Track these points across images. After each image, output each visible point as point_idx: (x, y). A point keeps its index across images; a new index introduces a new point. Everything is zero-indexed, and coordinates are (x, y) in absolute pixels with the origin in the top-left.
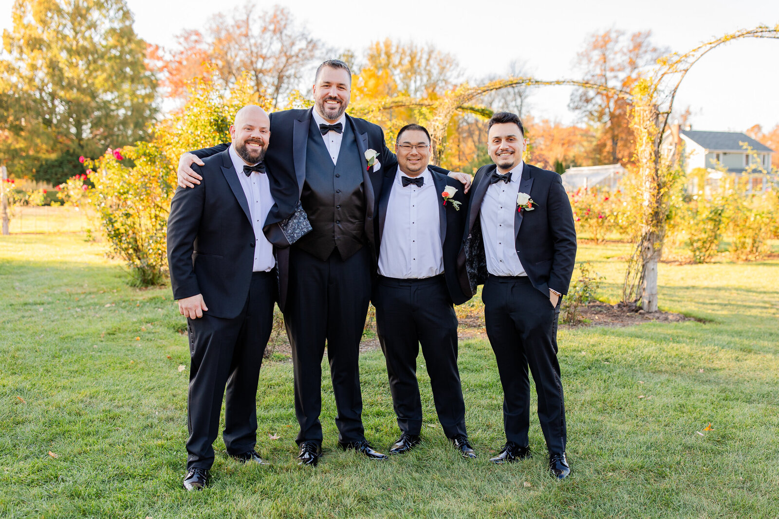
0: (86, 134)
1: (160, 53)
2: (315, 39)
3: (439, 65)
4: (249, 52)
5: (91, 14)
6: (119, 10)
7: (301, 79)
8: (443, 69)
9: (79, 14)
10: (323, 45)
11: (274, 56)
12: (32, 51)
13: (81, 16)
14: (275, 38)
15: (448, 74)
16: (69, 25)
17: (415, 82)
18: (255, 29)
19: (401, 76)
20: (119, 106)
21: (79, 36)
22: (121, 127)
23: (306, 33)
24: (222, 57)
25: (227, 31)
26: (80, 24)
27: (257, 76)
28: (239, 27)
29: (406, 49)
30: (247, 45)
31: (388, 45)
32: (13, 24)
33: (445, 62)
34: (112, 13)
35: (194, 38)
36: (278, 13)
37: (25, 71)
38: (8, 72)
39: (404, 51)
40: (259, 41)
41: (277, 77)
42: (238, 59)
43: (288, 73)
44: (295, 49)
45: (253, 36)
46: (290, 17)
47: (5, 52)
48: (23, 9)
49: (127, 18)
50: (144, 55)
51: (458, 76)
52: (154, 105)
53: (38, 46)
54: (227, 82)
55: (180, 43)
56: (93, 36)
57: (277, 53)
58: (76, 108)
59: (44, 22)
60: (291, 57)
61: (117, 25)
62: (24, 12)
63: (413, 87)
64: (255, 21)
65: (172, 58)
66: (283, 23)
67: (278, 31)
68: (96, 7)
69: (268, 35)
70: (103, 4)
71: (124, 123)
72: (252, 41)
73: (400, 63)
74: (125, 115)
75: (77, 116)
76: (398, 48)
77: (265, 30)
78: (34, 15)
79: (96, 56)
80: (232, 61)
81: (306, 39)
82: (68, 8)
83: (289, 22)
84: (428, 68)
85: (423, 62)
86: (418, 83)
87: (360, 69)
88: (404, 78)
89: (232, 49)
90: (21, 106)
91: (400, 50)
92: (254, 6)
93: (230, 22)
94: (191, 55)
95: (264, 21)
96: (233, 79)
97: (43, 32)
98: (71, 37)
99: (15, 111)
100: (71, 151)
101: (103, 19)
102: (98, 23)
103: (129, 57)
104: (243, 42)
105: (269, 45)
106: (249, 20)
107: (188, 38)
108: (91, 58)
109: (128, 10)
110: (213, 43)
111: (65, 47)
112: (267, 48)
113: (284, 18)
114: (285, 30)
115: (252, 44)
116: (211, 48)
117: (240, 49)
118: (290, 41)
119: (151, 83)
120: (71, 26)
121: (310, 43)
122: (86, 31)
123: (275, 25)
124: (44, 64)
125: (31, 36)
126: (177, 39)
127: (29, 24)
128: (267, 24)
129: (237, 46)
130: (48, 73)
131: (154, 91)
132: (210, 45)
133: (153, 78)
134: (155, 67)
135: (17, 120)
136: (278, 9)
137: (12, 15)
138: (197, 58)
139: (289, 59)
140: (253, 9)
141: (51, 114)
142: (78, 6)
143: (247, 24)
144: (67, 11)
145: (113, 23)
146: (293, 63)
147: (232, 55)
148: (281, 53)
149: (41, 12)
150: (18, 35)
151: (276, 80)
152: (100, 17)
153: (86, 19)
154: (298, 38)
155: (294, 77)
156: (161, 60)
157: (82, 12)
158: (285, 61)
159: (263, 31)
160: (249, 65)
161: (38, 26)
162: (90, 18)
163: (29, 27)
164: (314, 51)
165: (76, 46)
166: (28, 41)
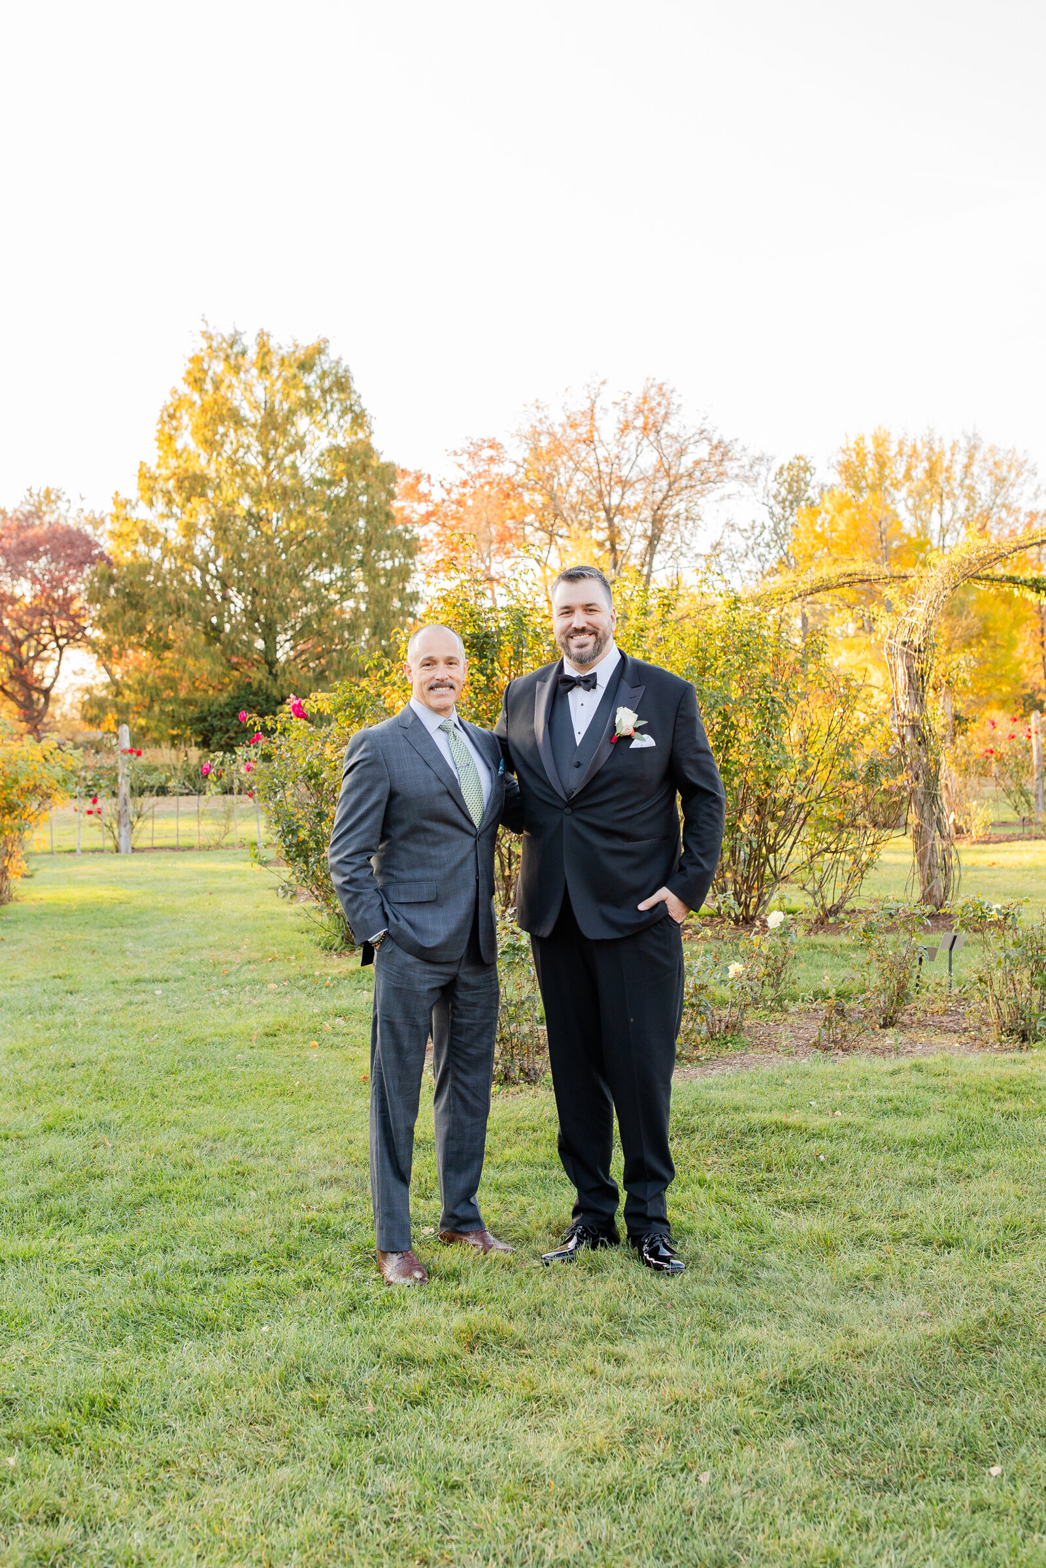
0: (283, 653)
1: (423, 487)
2: (727, 440)
3: (991, 474)
4: (595, 474)
5: (293, 424)
6: (344, 412)
7: (699, 522)
8: (1000, 481)
9: (273, 424)
10: (744, 449)
11: (645, 479)
12: (188, 500)
13: (276, 429)
14: (645, 442)
15: (1014, 493)
16: (256, 447)
17: (941, 513)
18: (607, 428)
19: (910, 502)
20: (343, 595)
21: (273, 464)
22: (346, 635)
23: (706, 426)
24: (543, 488)
25: (551, 434)
26: (274, 444)
27: (610, 520)
28: (573, 426)
29: (919, 446)
30: (592, 460)
31: (881, 442)
32: (159, 453)
33: (1005, 468)
34: (333, 418)
35: (487, 453)
36: (653, 391)
37: (176, 538)
38: (145, 541)
39: (914, 447)
40: (615, 451)
41: (650, 519)
42: (572, 490)
43: (672, 511)
44: (687, 462)
45: (600, 441)
46: (675, 399)
47: (142, 505)
48: (174, 423)
49: (361, 426)
50: (391, 495)
51: (1036, 496)
52: (408, 590)
53: (199, 490)
54: (552, 535)
55: (460, 466)
56: (298, 463)
57: (651, 472)
58: (265, 601)
59: (211, 445)
60: (677, 478)
61: (342, 441)
62: (176, 429)
63: (935, 525)
64: (606, 411)
65: (447, 498)
66: (662, 412)
67: (651, 428)
68: (303, 410)
69: (632, 437)
70: (316, 402)
71: (353, 627)
72: (601, 452)
73: (908, 476)
74: (356, 610)
75: (266, 618)
76: (901, 444)
77: (625, 428)
78: (194, 433)
79: (302, 501)
80: (559, 494)
81: (710, 440)
82: (253, 416)
83: (674, 407)
84: (967, 482)
85: (958, 470)
86: (947, 516)
87: (821, 495)
88: (916, 507)
89: (562, 470)
90: (167, 604)
91: (907, 450)
92: (603, 383)
93: (557, 418)
94: (482, 487)
95: (625, 412)
96: (563, 531)
97: (209, 462)
98: (259, 468)
99: (157, 614)
100: (255, 685)
101: (317, 433)
102: (308, 439)
103: (364, 499)
104: (583, 454)
105: (633, 458)
106: (596, 411)
107: (475, 454)
108: (292, 506)
109: (363, 411)
110: (525, 460)
111: (248, 489)
112: (630, 463)
113: (664, 402)
114: (665, 426)
115: (601, 458)
116: (522, 470)
117: (577, 469)
118: (677, 446)
119: (404, 546)
120: (259, 449)
121: (716, 448)
122: (286, 455)
123: (646, 418)
124: (209, 523)
125: (186, 470)
126: (452, 458)
127: (184, 450)
128: (631, 417)
129: (571, 464)
130: (216, 539)
131: (410, 561)
132: (518, 466)
133: (408, 537)
134: (413, 515)
135: (160, 629)
136: (652, 386)
137: (156, 435)
138: (493, 492)
139: (675, 482)
140: (603, 389)
141: (220, 616)
142: (273, 409)
143: (592, 418)
144: (253, 420)
145: (335, 436)
146: (682, 489)
147: (562, 481)
148: (658, 471)
149: (206, 426)
150: (165, 472)
151: (648, 526)
152: (312, 427)
153: (285, 433)
154: (692, 440)
155: (687, 519)
156: (426, 501)
157: (280, 420)
158: (666, 488)
159: (622, 431)
160: (595, 500)
161: (201, 451)
162: (293, 431)
163: (185, 456)
164: (726, 463)
165: (268, 485)
166: (182, 482)
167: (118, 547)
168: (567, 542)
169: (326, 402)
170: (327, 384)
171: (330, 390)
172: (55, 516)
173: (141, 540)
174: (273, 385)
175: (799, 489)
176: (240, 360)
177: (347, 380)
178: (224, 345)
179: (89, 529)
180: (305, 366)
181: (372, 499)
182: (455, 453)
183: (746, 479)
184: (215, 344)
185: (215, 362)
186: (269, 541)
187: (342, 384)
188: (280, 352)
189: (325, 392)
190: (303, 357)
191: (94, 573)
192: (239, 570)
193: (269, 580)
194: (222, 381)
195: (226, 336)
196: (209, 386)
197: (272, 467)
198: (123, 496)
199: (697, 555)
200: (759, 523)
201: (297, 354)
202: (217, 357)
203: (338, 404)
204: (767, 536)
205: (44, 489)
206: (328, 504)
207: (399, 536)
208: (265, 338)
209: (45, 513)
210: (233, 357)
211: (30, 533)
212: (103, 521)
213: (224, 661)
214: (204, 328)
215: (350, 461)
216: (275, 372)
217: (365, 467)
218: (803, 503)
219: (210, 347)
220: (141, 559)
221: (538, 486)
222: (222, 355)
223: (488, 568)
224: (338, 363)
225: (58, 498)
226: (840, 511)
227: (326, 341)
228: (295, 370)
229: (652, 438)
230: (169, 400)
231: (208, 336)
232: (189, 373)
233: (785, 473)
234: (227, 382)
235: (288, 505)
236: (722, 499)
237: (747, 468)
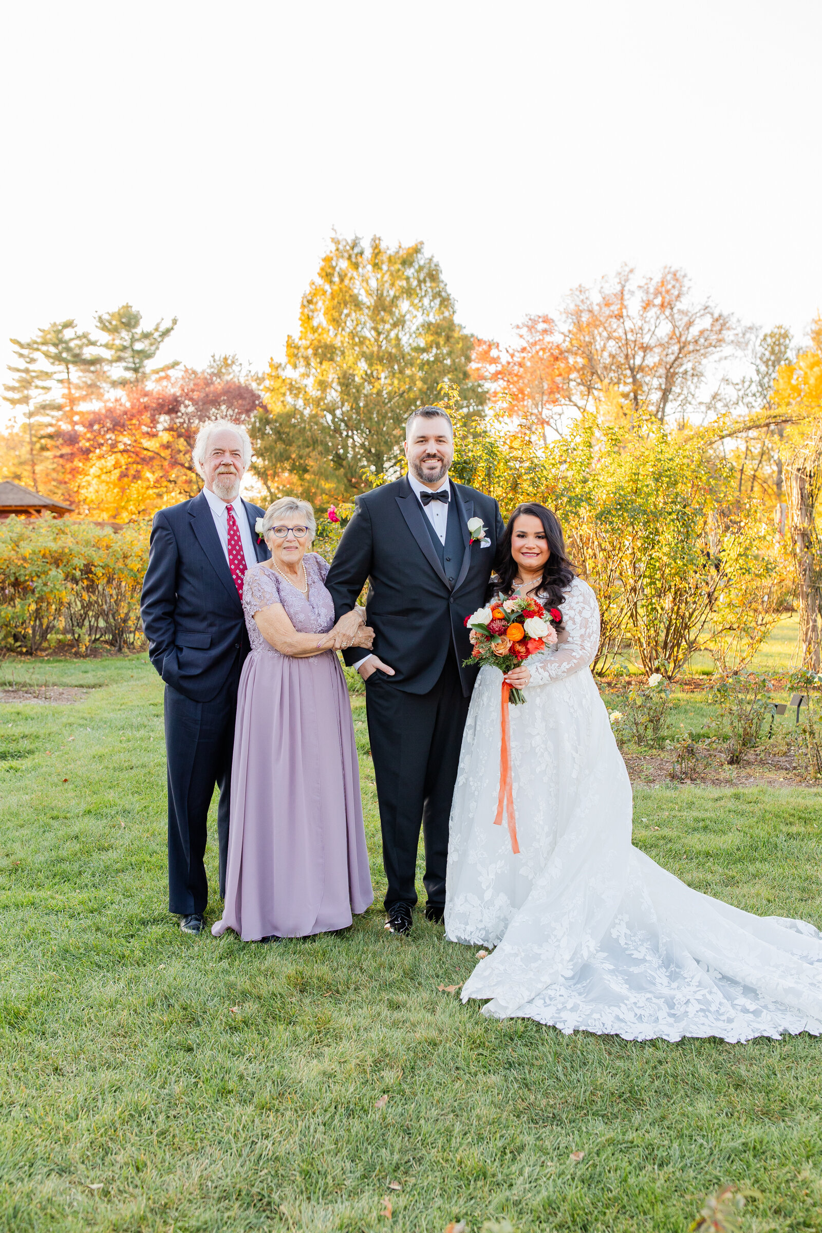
1: (494, 353)
2: (725, 314)
4: (624, 342)
5: (397, 306)
6: (434, 298)
7: (702, 378)
9: (383, 306)
10: (739, 321)
11: (661, 345)
12: (321, 363)
13: (384, 310)
14: (662, 317)
16: (370, 324)
18: (634, 305)
21: (382, 337)
23: (710, 304)
24: (584, 352)
25: (590, 311)
26: (383, 321)
27: (634, 377)
28: (608, 305)
30: (621, 332)
32: (301, 329)
34: (426, 301)
35: (541, 326)
36: (669, 277)
37: (314, 392)
38: (291, 393)
40: (640, 324)
41: (664, 376)
42: (606, 354)
43: (681, 370)
44: (694, 331)
45: (628, 316)
46: (686, 283)
47: (289, 367)
48: (311, 307)
49: (446, 307)
50: (468, 359)
53: (329, 356)
54: (590, 389)
55: (521, 336)
56: (400, 336)
57: (666, 340)
59: (337, 322)
60: (686, 344)
61: (432, 319)
62: (313, 311)
64: (632, 293)
65: (510, 360)
66: (676, 293)
67: (667, 306)
68: (405, 295)
69: (653, 312)
70: (414, 290)
72: (628, 325)
75: (376, 450)
77: (647, 305)
78: (326, 314)
79: (403, 363)
80: (595, 357)
81: (712, 314)
82: (367, 300)
83: (685, 289)
87: (797, 356)
89: (598, 338)
90: (306, 439)
92: (631, 271)
93: (596, 299)
94: (537, 352)
95: (647, 293)
96: (598, 386)
97: (336, 335)
98: (373, 340)
99: (299, 447)
101: (415, 312)
102: (408, 317)
103: (448, 362)
104: (615, 326)
105: (653, 328)
106: (625, 293)
107: (533, 327)
108: (396, 367)
109: (449, 295)
110: (570, 331)
111: (363, 354)
112: (651, 333)
113: (677, 285)
114: (678, 303)
115: (627, 329)
116: (568, 339)
117: (609, 338)
118: (686, 319)
119: (477, 397)
120: (373, 325)
121: (717, 320)
122: (391, 330)
123: (663, 298)
124: (336, 380)
125: (319, 341)
126: (518, 331)
127: (318, 328)
128: (651, 297)
129: (605, 334)
130: (341, 392)
131: (480, 408)
132: (565, 336)
133: (480, 390)
134: (487, 374)
135: (301, 457)
136: (669, 273)
137: (299, 316)
138: (545, 356)
139: (684, 347)
140: (631, 276)
141: (345, 447)
142: (382, 294)
143: (622, 299)
144: (368, 304)
145: (428, 315)
146: (690, 353)
147: (598, 347)
148: (671, 338)
149: (334, 308)
150: (304, 343)
151: (663, 380)
152: (411, 308)
153: (391, 313)
154: (698, 315)
155: (693, 375)
156: (495, 363)
157: (387, 303)
158: (677, 351)
159: (645, 308)
160: (622, 360)
161: (331, 328)
162: (397, 312)
163: (320, 330)
164: (724, 332)
165: (378, 352)
166: (317, 350)
167: (272, 398)
168: (601, 394)
169: (421, 289)
170: (422, 276)
171: (425, 281)
172: (231, 376)
173: (288, 393)
174: (382, 277)
175: (780, 351)
176: (360, 259)
177: (437, 274)
178: (348, 248)
179: (254, 386)
180: (407, 262)
181: (453, 361)
182: (518, 327)
183: (738, 344)
184: (341, 247)
185: (341, 260)
186: (379, 393)
187: (433, 275)
188: (388, 252)
189: (420, 282)
190: (405, 256)
191: (255, 417)
192: (358, 413)
193: (378, 423)
194: (346, 275)
195: (350, 242)
196: (336, 279)
197: (381, 339)
198: (277, 360)
199: (701, 403)
200: (748, 379)
201: (401, 253)
202: (342, 257)
203: (429, 290)
204: (754, 388)
205: (223, 356)
206: (421, 368)
207: (473, 391)
208: (377, 242)
209: (224, 374)
210: (353, 256)
211: (212, 388)
212: (263, 379)
213: (346, 481)
214: (333, 235)
215: (438, 334)
216: (385, 267)
217: (448, 338)
218: (782, 363)
219: (337, 250)
220: (288, 407)
221: (580, 352)
222: (346, 255)
223: (541, 414)
224: (431, 260)
225: (233, 362)
226: (811, 368)
227: (422, 243)
228: (398, 266)
229: (668, 312)
230: (308, 289)
231: (336, 242)
232: (322, 269)
233: (769, 340)
234: (349, 275)
235: (393, 367)
236: (720, 359)
237: (741, 335)
